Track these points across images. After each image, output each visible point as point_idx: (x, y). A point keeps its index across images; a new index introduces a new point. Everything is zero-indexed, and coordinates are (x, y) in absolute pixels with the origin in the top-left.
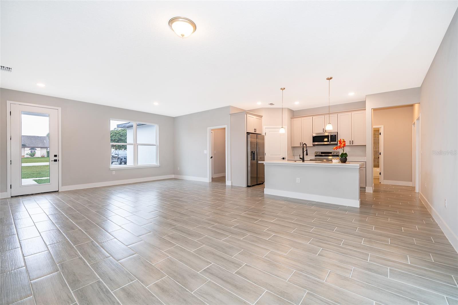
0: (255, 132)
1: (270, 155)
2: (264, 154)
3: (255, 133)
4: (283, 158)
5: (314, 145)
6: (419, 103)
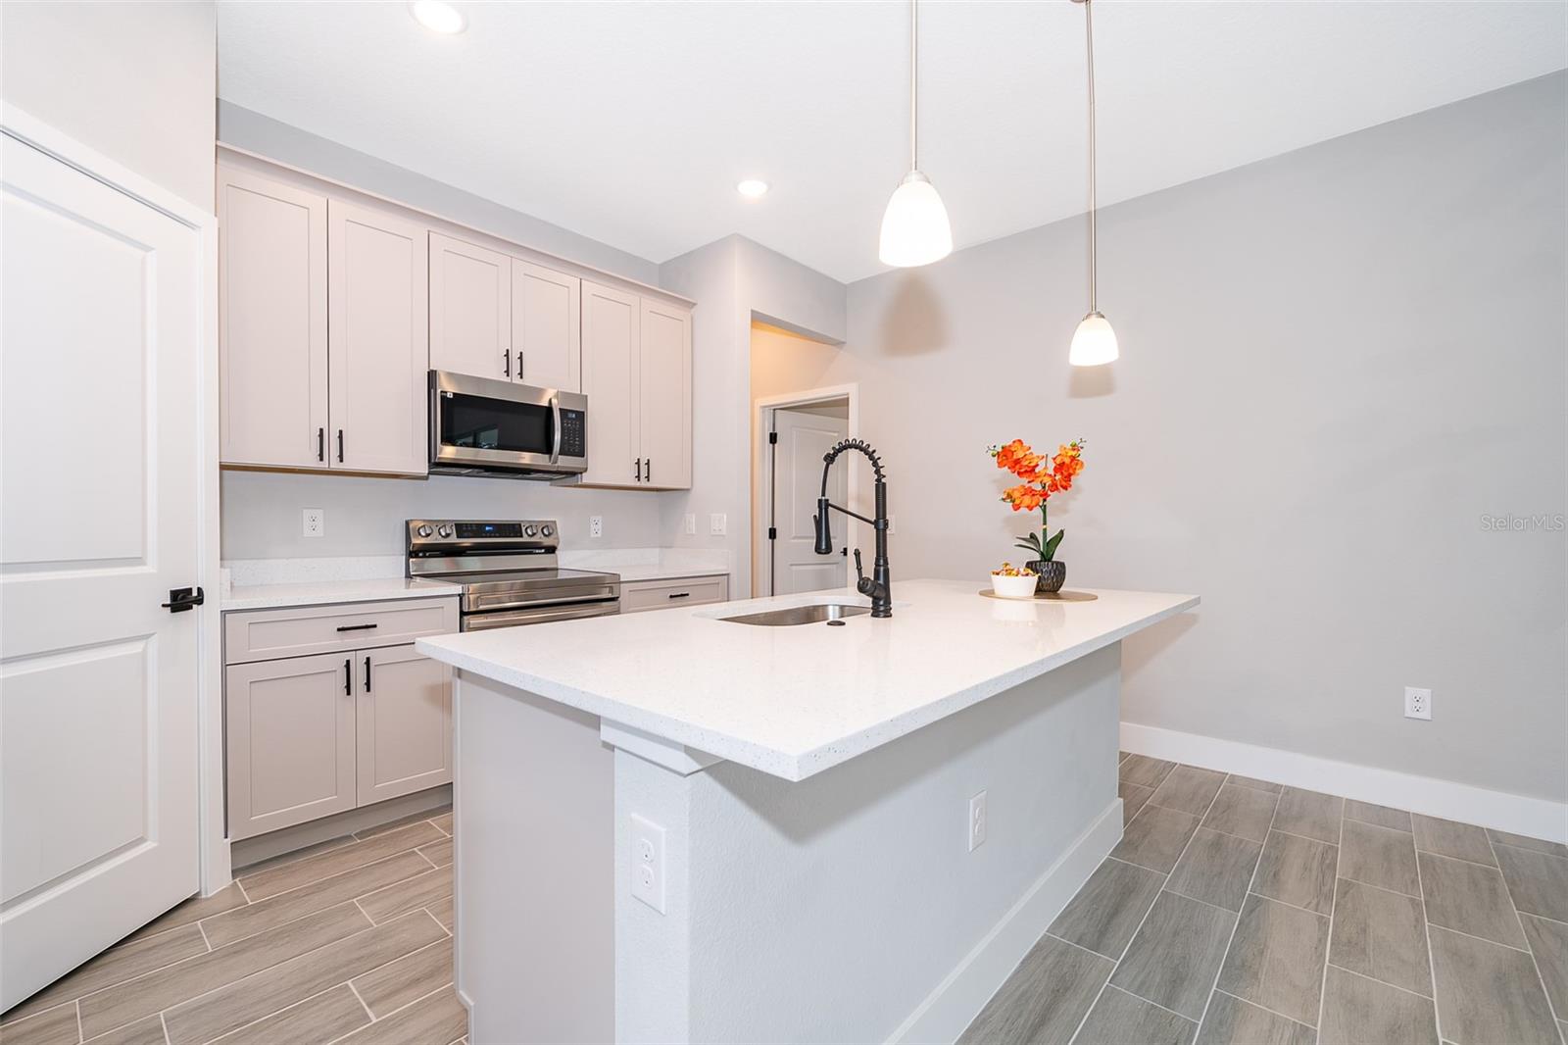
4: (182, 601)
5: (437, 466)
6: (844, 343)
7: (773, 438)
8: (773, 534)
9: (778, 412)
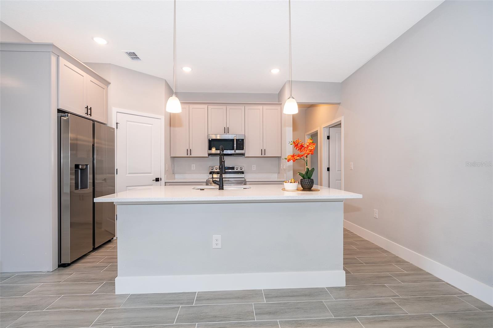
0: (87, 113)
1: (129, 173)
2: (112, 171)
3: (88, 117)
4: (157, 180)
5: (210, 155)
6: (340, 103)
7: (328, 138)
8: (328, 169)
9: (330, 128)
